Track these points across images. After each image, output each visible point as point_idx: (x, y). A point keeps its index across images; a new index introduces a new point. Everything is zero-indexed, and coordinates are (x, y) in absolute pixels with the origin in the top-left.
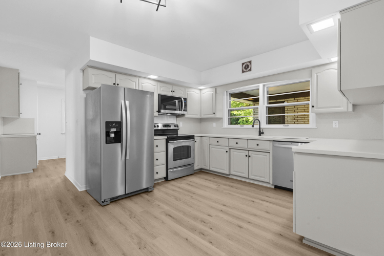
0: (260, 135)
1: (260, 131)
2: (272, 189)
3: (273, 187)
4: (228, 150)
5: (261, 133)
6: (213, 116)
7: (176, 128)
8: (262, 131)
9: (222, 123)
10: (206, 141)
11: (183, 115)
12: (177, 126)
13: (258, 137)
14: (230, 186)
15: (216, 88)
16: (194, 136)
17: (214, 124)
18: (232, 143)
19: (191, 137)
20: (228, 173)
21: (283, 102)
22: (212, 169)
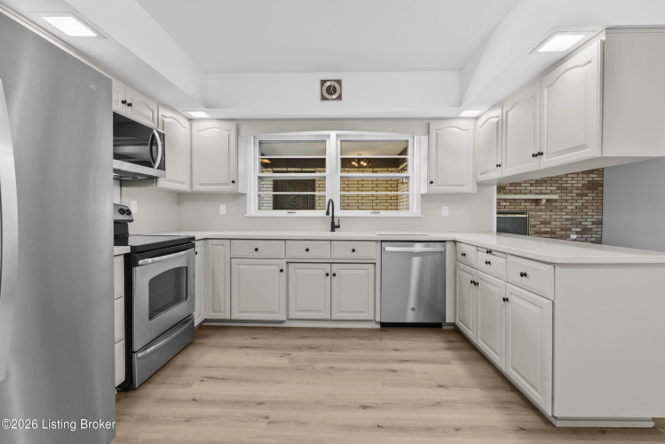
0: (333, 230)
1: (333, 223)
2: (376, 330)
3: (378, 326)
4: (284, 266)
5: (334, 227)
6: (231, 188)
7: (124, 217)
8: (336, 224)
9: (245, 205)
10: (221, 250)
11: (152, 179)
12: (129, 213)
13: (330, 235)
14: (311, 348)
15: (238, 122)
16: (193, 238)
17: (223, 209)
18: (296, 251)
19: (188, 244)
20: (284, 319)
21: (314, 172)
22: (237, 315)
